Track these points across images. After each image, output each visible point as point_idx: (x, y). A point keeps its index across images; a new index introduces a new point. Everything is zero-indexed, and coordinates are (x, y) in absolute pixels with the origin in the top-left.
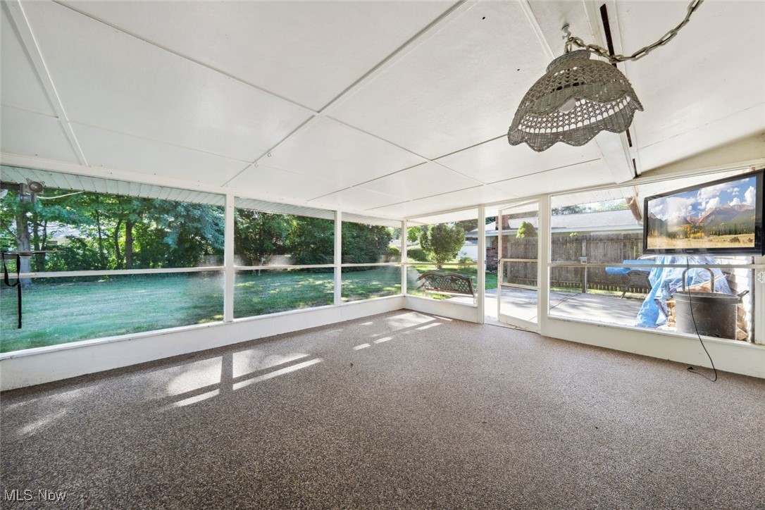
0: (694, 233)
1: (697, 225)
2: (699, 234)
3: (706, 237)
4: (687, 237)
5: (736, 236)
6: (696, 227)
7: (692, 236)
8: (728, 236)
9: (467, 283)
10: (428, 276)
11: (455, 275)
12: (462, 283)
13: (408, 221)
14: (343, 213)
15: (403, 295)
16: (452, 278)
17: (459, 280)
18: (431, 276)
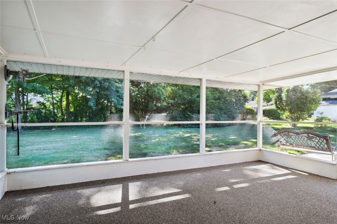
9: (325, 141)
10: (283, 133)
11: (311, 133)
12: (319, 141)
13: (263, 84)
14: (207, 80)
15: (259, 149)
16: (308, 135)
17: (316, 137)
18: (287, 133)
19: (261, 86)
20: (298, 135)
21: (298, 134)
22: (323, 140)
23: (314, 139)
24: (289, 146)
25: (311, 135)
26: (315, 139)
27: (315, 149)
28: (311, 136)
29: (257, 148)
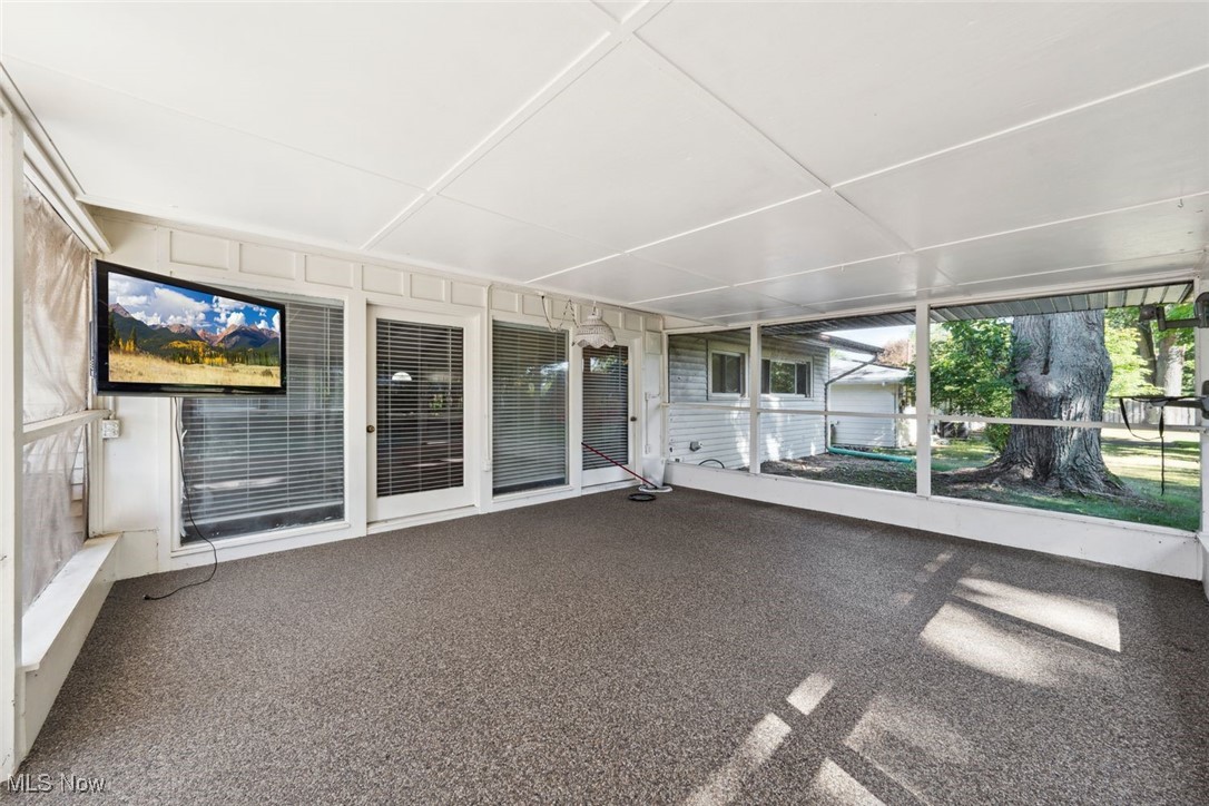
0: (211, 356)
1: (215, 344)
2: (218, 360)
3: (230, 365)
4: (198, 362)
5: (268, 368)
6: (213, 348)
7: (207, 360)
8: (258, 367)
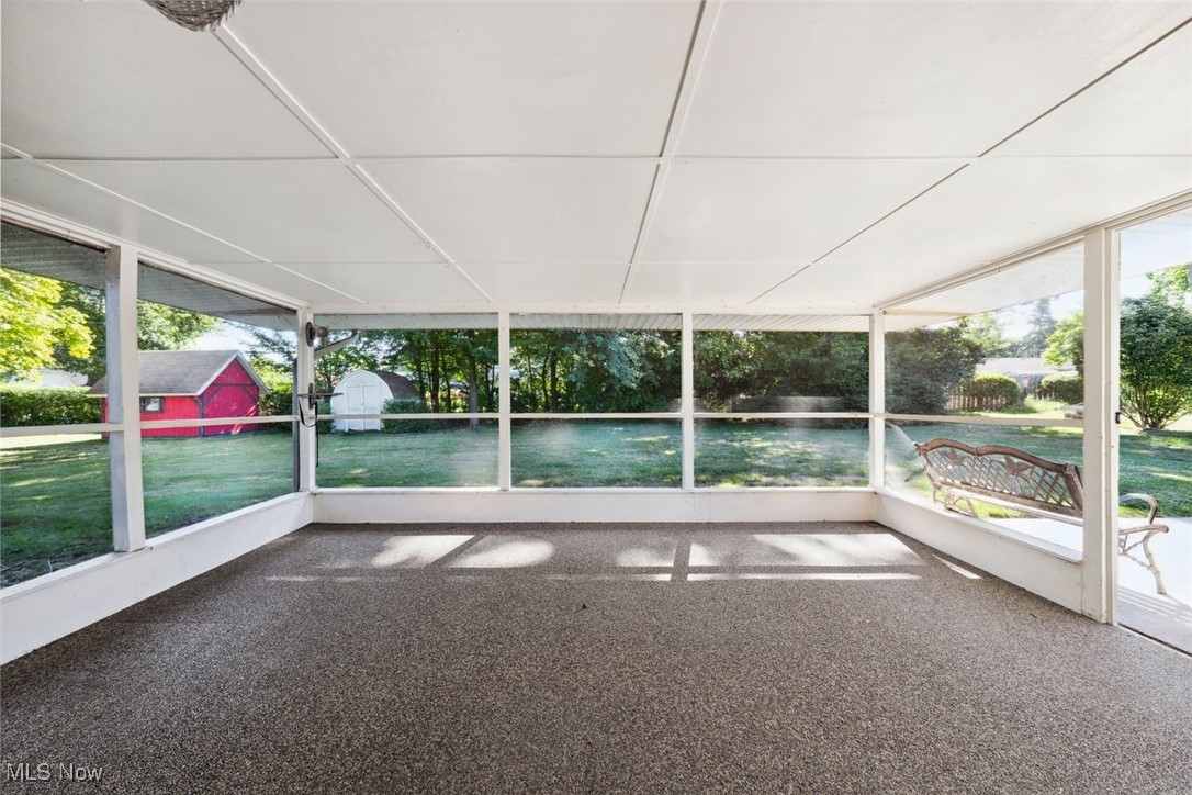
9: (1061, 480)
10: (939, 449)
11: (1016, 453)
12: (1042, 479)
13: (885, 312)
14: (695, 316)
15: (872, 490)
16: (1008, 461)
17: (1033, 468)
18: (948, 450)
19: (878, 319)
20: (980, 458)
21: (979, 455)
22: (1057, 478)
23: (1027, 473)
24: (960, 488)
25: (1016, 460)
26: (1031, 473)
27: (1035, 503)
28: (1018, 464)
29: (868, 489)
